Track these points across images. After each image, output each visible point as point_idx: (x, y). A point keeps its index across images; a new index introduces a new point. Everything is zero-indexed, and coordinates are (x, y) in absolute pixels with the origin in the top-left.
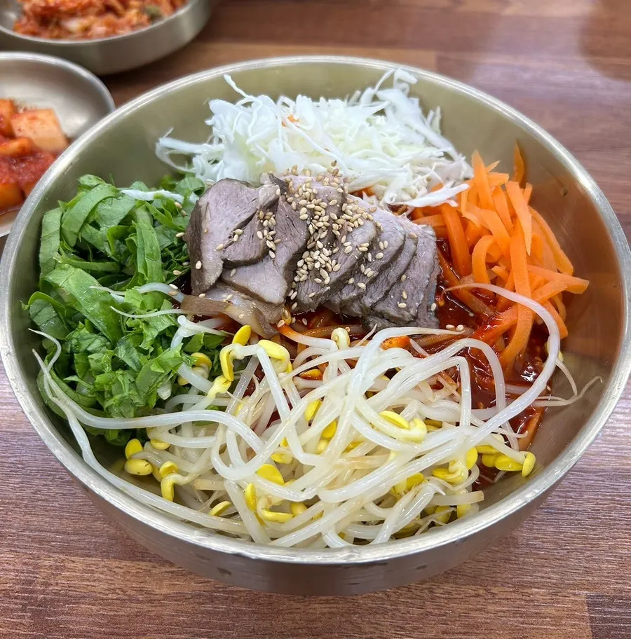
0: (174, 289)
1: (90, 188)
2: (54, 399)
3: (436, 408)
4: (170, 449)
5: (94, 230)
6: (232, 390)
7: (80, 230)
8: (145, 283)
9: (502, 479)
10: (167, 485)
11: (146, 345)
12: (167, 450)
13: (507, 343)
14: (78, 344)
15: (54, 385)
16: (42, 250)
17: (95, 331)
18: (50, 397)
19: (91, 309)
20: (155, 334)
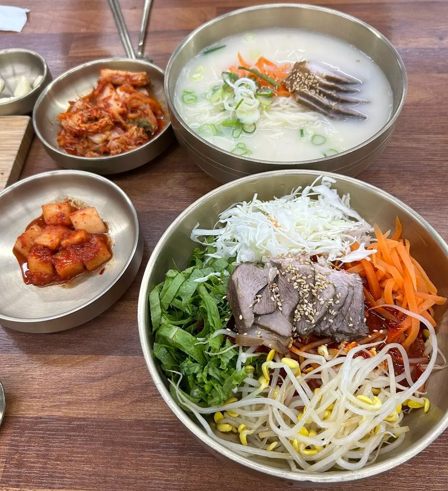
0: (229, 331)
1: (173, 278)
2: (184, 404)
3: (376, 382)
4: (239, 416)
5: (179, 301)
6: (270, 384)
7: (171, 302)
8: (214, 330)
9: (411, 412)
10: (243, 437)
11: (224, 366)
12: (238, 416)
13: (406, 337)
14: (188, 370)
15: (182, 396)
16: (151, 315)
17: (195, 362)
18: (181, 402)
19: (189, 350)
20: (228, 361)
